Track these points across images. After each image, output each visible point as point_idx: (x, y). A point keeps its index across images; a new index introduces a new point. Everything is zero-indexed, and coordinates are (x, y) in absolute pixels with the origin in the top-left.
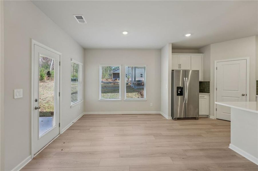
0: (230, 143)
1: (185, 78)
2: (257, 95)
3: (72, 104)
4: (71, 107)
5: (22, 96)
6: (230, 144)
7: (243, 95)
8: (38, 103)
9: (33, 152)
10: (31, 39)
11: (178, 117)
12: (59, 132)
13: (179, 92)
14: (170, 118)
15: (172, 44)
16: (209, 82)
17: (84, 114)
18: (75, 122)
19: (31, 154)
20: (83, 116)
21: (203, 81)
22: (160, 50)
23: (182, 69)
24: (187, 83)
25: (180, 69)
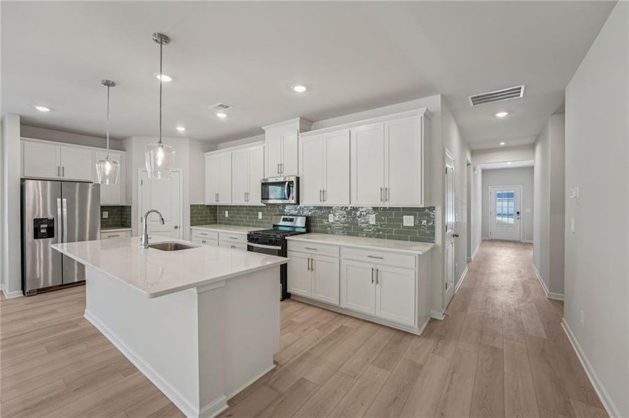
0: (86, 308)
1: (59, 200)
2: (191, 225)
6: (86, 310)
7: (176, 227)
11: (41, 287)
13: (42, 231)
14: (19, 293)
15: (21, 117)
16: (130, 207)
21: (125, 205)
23: (67, 177)
24: (65, 210)
25: (62, 178)
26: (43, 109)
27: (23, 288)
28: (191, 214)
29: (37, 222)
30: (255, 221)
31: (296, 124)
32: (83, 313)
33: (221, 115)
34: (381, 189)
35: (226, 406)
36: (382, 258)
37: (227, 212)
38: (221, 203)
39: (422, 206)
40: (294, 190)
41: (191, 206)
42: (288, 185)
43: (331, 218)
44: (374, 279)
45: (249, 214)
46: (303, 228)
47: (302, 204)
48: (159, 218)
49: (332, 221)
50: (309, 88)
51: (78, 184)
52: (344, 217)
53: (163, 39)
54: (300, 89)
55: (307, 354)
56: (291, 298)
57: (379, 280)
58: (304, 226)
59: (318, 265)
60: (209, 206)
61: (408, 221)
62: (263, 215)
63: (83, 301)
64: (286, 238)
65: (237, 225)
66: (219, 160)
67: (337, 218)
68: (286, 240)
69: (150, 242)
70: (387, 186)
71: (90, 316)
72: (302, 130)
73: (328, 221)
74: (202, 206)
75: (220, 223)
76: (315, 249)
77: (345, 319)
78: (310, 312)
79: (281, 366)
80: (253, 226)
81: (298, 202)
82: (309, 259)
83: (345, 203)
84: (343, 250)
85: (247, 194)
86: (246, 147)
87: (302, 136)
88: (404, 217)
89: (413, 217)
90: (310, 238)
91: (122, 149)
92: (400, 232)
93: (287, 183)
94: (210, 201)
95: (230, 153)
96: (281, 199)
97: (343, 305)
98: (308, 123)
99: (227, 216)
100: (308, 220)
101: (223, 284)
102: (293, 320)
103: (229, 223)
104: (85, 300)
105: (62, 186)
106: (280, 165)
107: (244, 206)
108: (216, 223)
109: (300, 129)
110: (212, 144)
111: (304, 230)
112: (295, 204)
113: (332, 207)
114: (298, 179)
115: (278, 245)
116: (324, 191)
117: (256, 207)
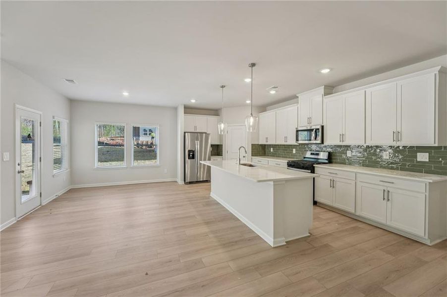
2: (252, 156)
3: (55, 172)
4: (53, 176)
5: (8, 160)
7: (244, 157)
8: (21, 167)
9: (18, 215)
10: (14, 104)
12: (41, 203)
13: (191, 156)
14: (183, 182)
15: (184, 105)
16: (222, 145)
17: (72, 188)
18: (59, 195)
19: (15, 216)
20: (70, 190)
22: (175, 109)
23: (198, 131)
24: (198, 146)
25: (196, 131)
26: (193, 101)
27: (185, 181)
28: (252, 149)
29: (189, 151)
30: (290, 154)
31: (321, 90)
32: (210, 194)
33: (273, 92)
34: (394, 133)
35: (285, 243)
36: (393, 183)
37: (272, 149)
38: (269, 143)
39: (436, 145)
40: (320, 134)
41: (252, 145)
42: (316, 131)
43: (349, 154)
44: (386, 197)
45: (287, 150)
46: (326, 160)
47: (326, 143)
48: (244, 151)
49: (350, 156)
50: (331, 69)
51: (204, 134)
52: (360, 153)
53: (253, 65)
54: (325, 71)
55: (330, 234)
56: (317, 204)
57: (390, 198)
58: (327, 158)
59: (338, 185)
60: (261, 145)
61: (423, 157)
62: (296, 151)
63: (209, 189)
64: (314, 165)
65: (279, 157)
66: (268, 117)
67: (354, 154)
68: (314, 167)
69: (241, 162)
70: (399, 130)
71: (214, 195)
72: (326, 94)
73: (346, 156)
74: (257, 145)
75: (268, 155)
76: (336, 174)
77: (360, 223)
78: (331, 215)
79: (313, 236)
80: (289, 158)
81: (322, 142)
82: (331, 180)
83: (361, 143)
84: (358, 175)
85: (286, 138)
86: (286, 108)
87: (325, 98)
88: (418, 154)
89: (428, 154)
90: (332, 166)
91: (218, 115)
92: (414, 166)
93: (314, 130)
94: (262, 142)
95: (275, 112)
96: (308, 140)
97: (358, 214)
98: (330, 89)
99: (272, 151)
100: (330, 154)
101: (284, 182)
102: (320, 216)
103: (274, 155)
104: (210, 189)
105: (197, 135)
106: (309, 118)
107: (284, 145)
108: (265, 155)
109: (324, 93)
110: (263, 108)
111: (327, 161)
112: (320, 144)
113: (350, 146)
114: (323, 127)
115: (308, 170)
116: (343, 135)
117: (292, 145)
